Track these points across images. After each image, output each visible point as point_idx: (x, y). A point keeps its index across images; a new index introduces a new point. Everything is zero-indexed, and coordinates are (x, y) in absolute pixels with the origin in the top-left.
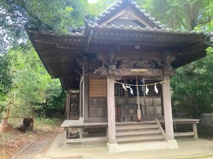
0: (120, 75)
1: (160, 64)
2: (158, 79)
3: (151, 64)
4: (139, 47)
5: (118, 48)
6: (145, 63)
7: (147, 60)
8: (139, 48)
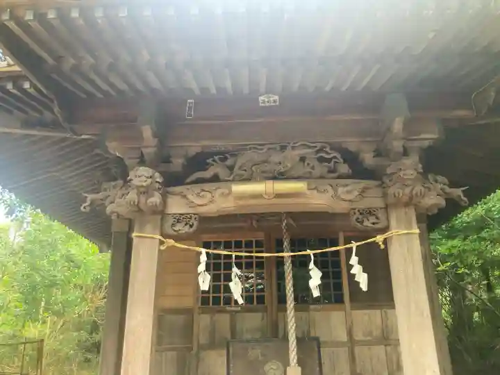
0: (191, 211)
1: (368, 159)
2: (362, 222)
3: (329, 160)
4: (276, 98)
5: (190, 108)
6: (303, 159)
7: (310, 147)
8: (275, 101)
